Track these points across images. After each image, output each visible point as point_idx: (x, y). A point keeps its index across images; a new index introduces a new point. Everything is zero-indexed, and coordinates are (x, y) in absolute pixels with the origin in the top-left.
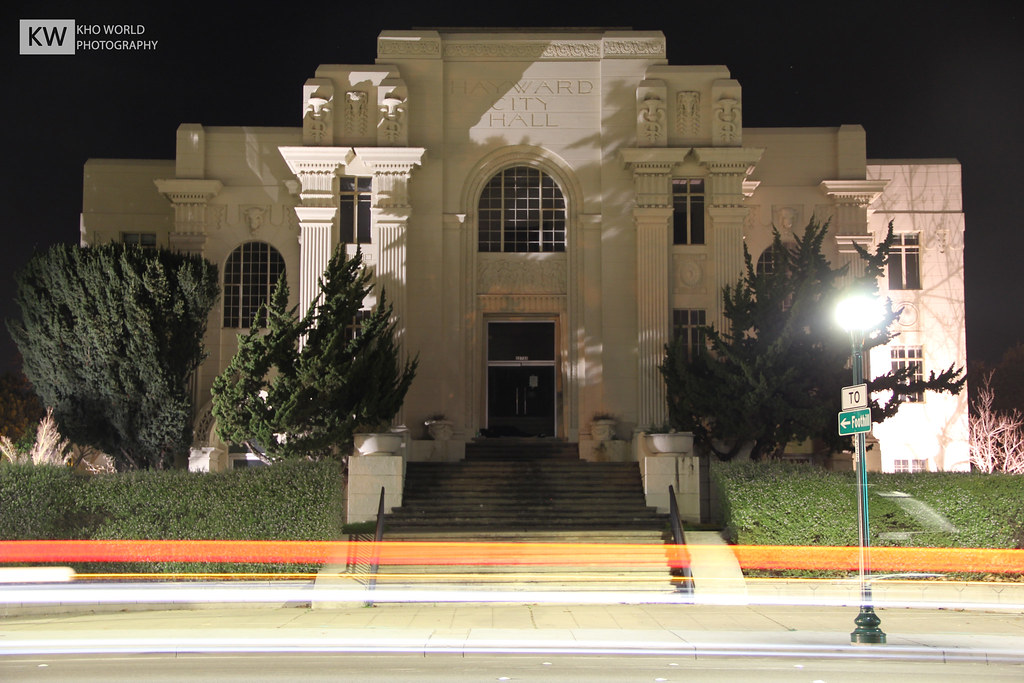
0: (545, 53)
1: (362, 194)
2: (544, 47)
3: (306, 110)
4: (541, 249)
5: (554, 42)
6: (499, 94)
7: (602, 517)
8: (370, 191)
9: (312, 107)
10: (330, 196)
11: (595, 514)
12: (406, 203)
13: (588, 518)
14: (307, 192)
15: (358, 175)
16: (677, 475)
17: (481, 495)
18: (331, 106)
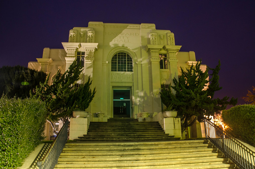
0: (128, 27)
1: (82, 56)
2: (128, 26)
3: (70, 35)
4: (127, 71)
5: (129, 25)
6: (117, 35)
7: (153, 137)
8: (85, 55)
9: (71, 35)
10: (74, 55)
11: (150, 136)
12: (93, 57)
13: (148, 138)
14: (68, 54)
15: (82, 51)
16: (174, 123)
17: (113, 131)
18: (76, 35)
